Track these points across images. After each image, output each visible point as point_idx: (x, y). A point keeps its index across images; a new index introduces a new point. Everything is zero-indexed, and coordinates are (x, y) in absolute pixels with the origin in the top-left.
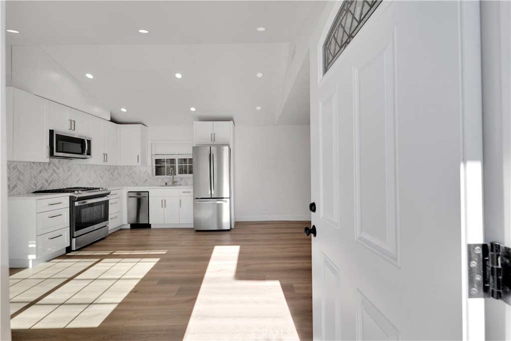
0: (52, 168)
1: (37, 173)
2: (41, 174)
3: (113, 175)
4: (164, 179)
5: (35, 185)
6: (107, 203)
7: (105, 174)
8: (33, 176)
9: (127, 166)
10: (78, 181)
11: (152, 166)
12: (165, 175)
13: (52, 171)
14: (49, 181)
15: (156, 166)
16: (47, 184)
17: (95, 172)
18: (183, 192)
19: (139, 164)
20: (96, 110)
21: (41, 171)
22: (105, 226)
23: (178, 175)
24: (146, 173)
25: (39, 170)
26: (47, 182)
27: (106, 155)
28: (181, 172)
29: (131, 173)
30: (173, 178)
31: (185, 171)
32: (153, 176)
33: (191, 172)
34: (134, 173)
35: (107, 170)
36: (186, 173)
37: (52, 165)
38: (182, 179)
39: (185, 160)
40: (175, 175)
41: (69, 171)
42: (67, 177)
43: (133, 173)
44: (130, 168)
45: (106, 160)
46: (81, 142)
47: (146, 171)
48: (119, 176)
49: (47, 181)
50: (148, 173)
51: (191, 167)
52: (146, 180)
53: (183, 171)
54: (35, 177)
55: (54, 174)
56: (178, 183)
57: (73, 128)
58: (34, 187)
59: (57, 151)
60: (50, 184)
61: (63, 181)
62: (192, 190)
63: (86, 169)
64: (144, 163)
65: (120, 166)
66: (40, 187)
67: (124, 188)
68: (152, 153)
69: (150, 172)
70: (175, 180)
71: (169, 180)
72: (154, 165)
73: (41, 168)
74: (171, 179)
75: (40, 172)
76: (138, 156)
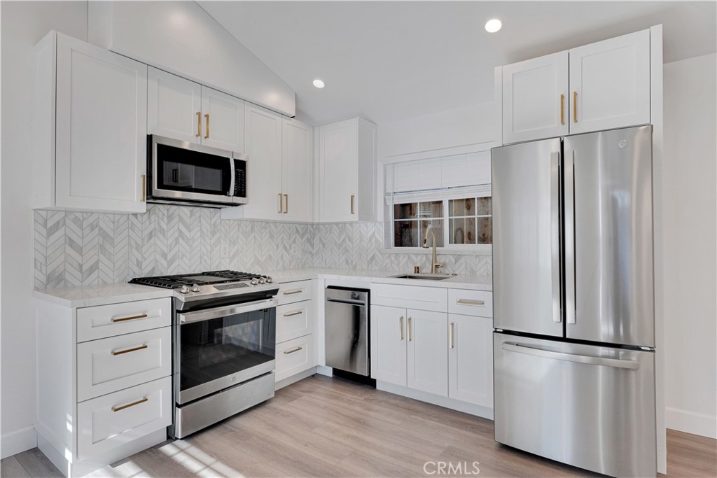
0: (176, 227)
1: (143, 239)
2: (152, 241)
3: (312, 245)
4: (413, 257)
5: (139, 264)
6: (270, 314)
7: (294, 242)
8: (133, 244)
9: (337, 224)
10: (234, 257)
11: (387, 223)
12: (417, 246)
13: (176, 235)
14: (169, 258)
15: (395, 222)
16: (165, 264)
17: (271, 236)
18: (460, 301)
19: (355, 218)
20: (273, 98)
21: (151, 233)
22: (269, 373)
23: (449, 247)
24: (374, 240)
25: (147, 232)
26: (166, 259)
27: (284, 198)
28: (459, 237)
29: (344, 240)
30: (435, 254)
31: (469, 234)
32: (388, 247)
33: (485, 239)
34: (350, 240)
35: (297, 231)
36: (471, 239)
37: (176, 220)
38: (458, 257)
39: (469, 203)
40: (441, 245)
41: (213, 233)
42: (209, 248)
43: (347, 240)
44: (342, 226)
45: (284, 210)
46: (219, 163)
47: (374, 234)
48: (321, 246)
49: (164, 256)
50: (377, 241)
51: (486, 223)
52: (373, 258)
53: (463, 236)
54: (139, 248)
55: (181, 240)
56: (449, 270)
57: (204, 133)
58: (136, 269)
59: (161, 186)
60: (170, 263)
61: (201, 257)
62: (487, 297)
63: (252, 229)
64: (367, 215)
65: (324, 224)
66: (149, 269)
67: (319, 276)
68: (385, 189)
69: (382, 240)
70: (441, 260)
71: (424, 259)
72: (392, 220)
73: (152, 226)
74: (431, 257)
75: (150, 236)
76: (352, 197)
